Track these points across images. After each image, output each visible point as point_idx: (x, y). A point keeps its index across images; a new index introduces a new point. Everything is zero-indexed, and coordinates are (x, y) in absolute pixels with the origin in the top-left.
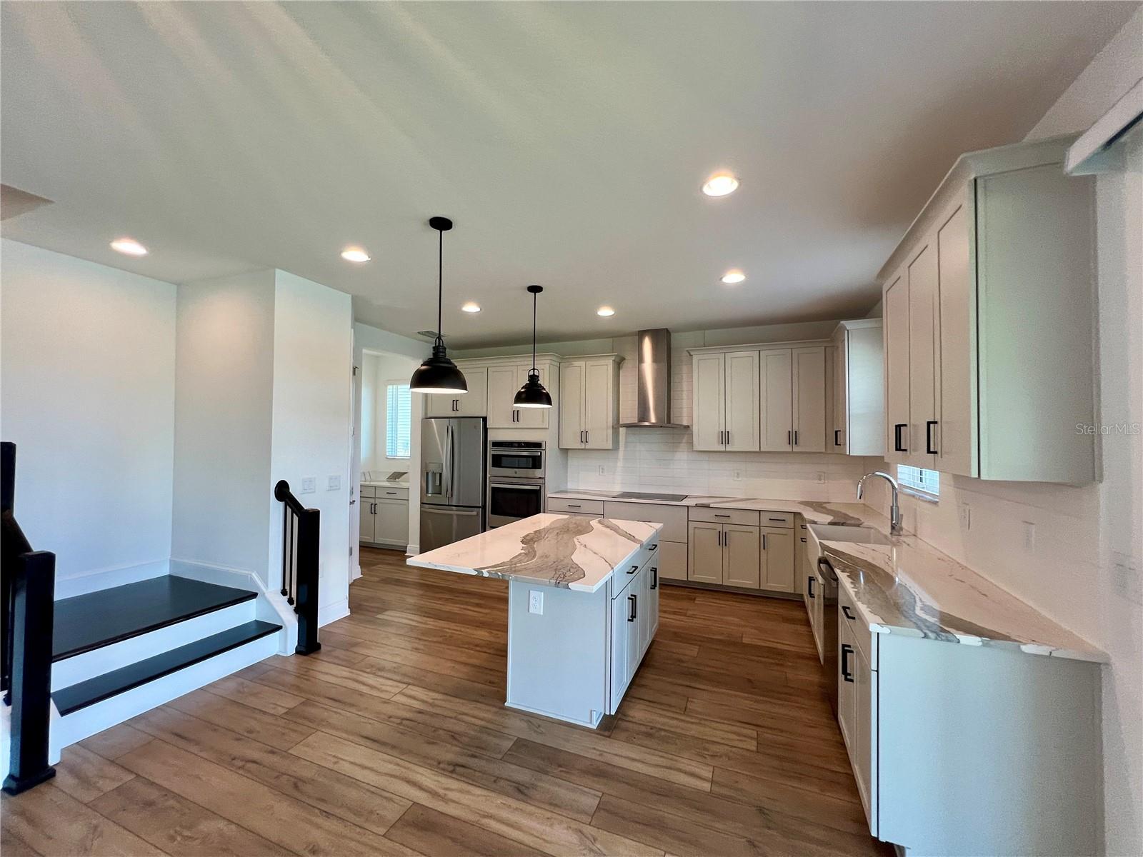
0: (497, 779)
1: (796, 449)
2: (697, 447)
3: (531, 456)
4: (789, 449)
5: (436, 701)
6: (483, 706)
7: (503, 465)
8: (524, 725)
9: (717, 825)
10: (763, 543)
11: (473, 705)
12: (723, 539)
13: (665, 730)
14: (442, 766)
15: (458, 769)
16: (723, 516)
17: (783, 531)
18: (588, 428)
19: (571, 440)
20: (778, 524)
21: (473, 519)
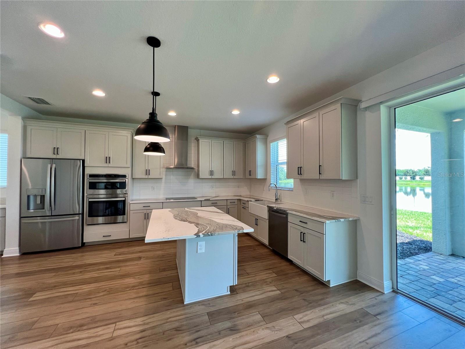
0: (219, 332)
2: (201, 177)
3: (117, 182)
4: (233, 177)
5: (145, 321)
6: (174, 310)
7: (97, 188)
8: (203, 307)
9: (294, 300)
10: (228, 211)
11: (169, 312)
13: (250, 282)
14: (188, 344)
15: (198, 340)
16: (215, 202)
17: (234, 206)
18: (150, 168)
19: (139, 173)
20: (233, 204)
21: (76, 221)
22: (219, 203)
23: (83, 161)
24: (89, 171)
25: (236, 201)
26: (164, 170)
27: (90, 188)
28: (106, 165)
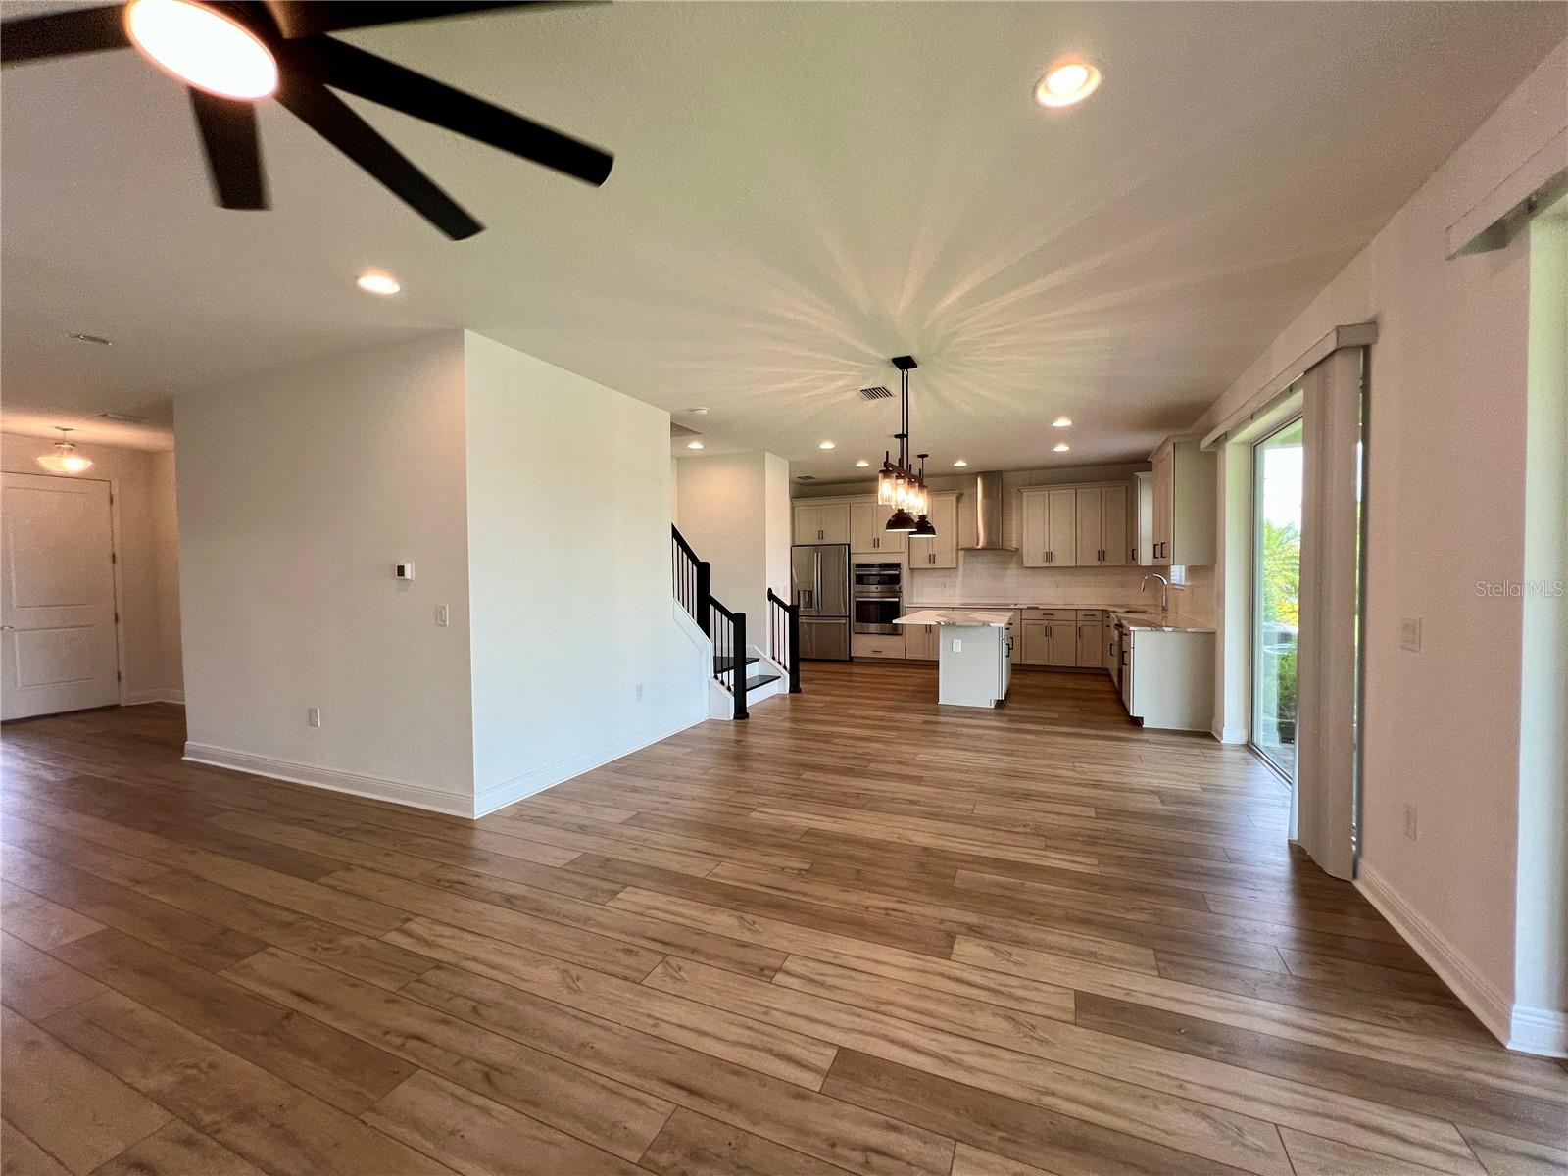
1: (1104, 564)
2: (1026, 564)
3: (890, 576)
4: (1098, 563)
7: (866, 583)
10: (1079, 632)
12: (1048, 632)
16: (1049, 613)
17: (1093, 623)
18: (935, 551)
19: (920, 562)
20: (1089, 618)
21: (842, 627)
22: (1058, 615)
23: (849, 545)
24: (856, 559)
25: (1099, 614)
26: (962, 553)
27: (857, 583)
28: (874, 550)
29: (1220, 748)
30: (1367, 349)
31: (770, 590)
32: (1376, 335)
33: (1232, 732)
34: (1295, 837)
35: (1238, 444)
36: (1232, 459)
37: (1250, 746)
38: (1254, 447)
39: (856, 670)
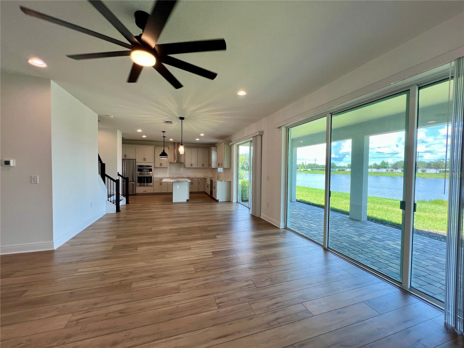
1: (204, 167)
2: (186, 167)
3: (149, 169)
4: (202, 167)
10: (199, 183)
12: (192, 184)
16: (192, 179)
18: (162, 162)
19: (158, 165)
20: (201, 180)
21: (134, 184)
22: (194, 179)
23: (135, 160)
24: (138, 164)
25: (203, 179)
26: (169, 163)
27: (138, 171)
28: (144, 161)
29: (233, 203)
30: (262, 136)
31: (118, 172)
32: (263, 133)
33: (234, 201)
34: (251, 213)
35: (236, 145)
36: (235, 147)
37: (237, 202)
38: (238, 146)
39: (137, 197)
